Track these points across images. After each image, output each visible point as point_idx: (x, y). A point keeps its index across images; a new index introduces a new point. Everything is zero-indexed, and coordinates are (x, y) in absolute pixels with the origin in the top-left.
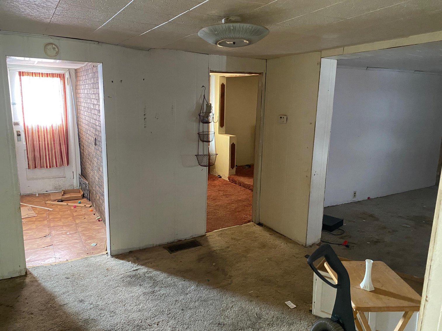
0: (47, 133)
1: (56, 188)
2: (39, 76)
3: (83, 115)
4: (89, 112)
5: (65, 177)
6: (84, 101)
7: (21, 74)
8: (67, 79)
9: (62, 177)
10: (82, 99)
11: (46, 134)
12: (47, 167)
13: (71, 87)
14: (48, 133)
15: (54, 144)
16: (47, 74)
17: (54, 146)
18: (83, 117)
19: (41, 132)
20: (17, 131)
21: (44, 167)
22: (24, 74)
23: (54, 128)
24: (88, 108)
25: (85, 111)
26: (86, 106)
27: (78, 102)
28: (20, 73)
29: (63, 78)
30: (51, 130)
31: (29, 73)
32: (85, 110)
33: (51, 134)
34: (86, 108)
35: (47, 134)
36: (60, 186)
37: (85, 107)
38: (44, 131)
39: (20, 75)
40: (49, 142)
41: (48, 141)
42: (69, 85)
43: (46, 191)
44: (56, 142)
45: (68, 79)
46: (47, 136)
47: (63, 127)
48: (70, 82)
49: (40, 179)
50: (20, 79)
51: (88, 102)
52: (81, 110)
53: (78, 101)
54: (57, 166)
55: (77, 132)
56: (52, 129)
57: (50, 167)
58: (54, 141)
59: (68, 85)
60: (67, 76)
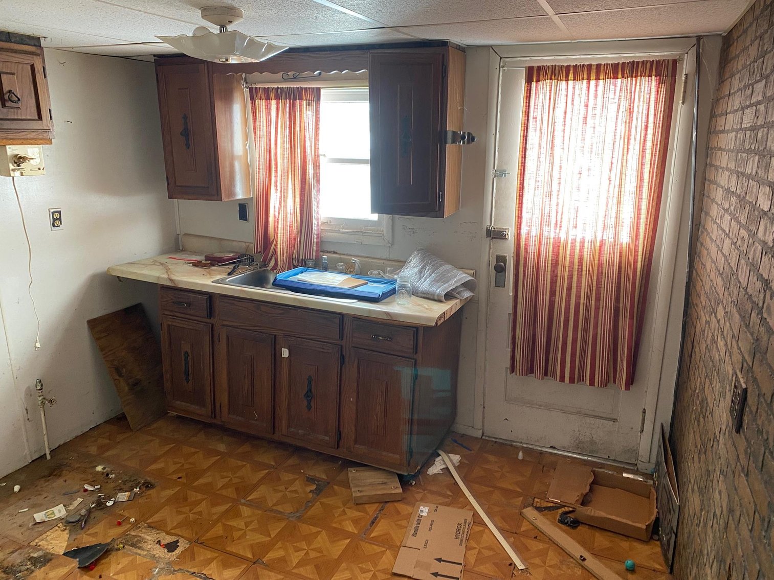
0: (580, 271)
1: (580, 447)
2: (585, 77)
3: (715, 223)
4: (743, 221)
5: (615, 420)
6: (732, 166)
7: (534, 74)
8: (683, 78)
9: (606, 419)
10: (724, 153)
11: (575, 273)
12: (562, 379)
13: (695, 110)
14: (584, 273)
15: (597, 308)
16: (615, 67)
17: (596, 317)
18: (715, 233)
19: (564, 266)
20: (497, 256)
21: (553, 375)
22: (542, 73)
23: (605, 258)
24: (742, 199)
25: (726, 210)
26: (733, 189)
27: (708, 166)
28: (530, 70)
29: (670, 74)
30: (596, 262)
31: (557, 68)
32: (726, 206)
33: (592, 276)
34: (734, 200)
35: (581, 275)
36: (593, 442)
37: (728, 191)
38: (572, 263)
39: (529, 81)
40: (582, 301)
41: (578, 297)
42: (689, 99)
43: (552, 447)
44: (602, 304)
45: (690, 78)
46: (578, 280)
47: (636, 255)
48: (693, 89)
49: (541, 406)
50: (529, 91)
51: (748, 171)
52: (713, 200)
53: (712, 165)
54: (592, 383)
55: (685, 280)
56: (599, 260)
57: (572, 380)
58: (598, 299)
59: (683, 103)
60: (687, 66)
